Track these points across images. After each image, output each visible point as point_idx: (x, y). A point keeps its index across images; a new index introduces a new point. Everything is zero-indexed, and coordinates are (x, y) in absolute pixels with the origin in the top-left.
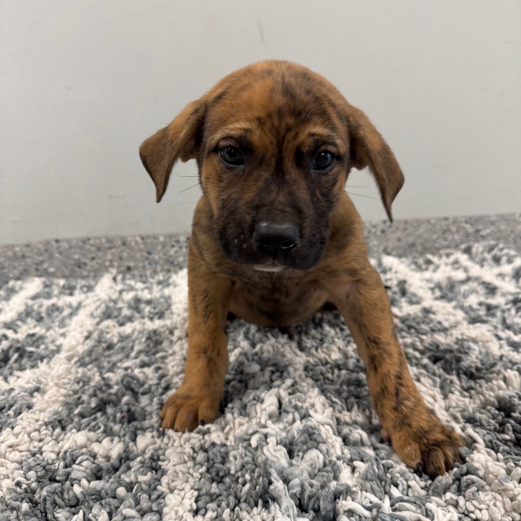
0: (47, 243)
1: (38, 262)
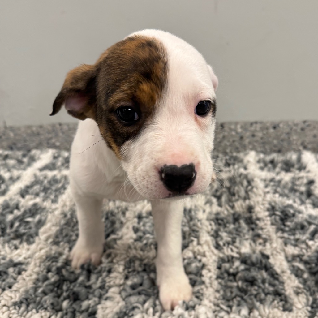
0: (54, 125)
1: (48, 138)
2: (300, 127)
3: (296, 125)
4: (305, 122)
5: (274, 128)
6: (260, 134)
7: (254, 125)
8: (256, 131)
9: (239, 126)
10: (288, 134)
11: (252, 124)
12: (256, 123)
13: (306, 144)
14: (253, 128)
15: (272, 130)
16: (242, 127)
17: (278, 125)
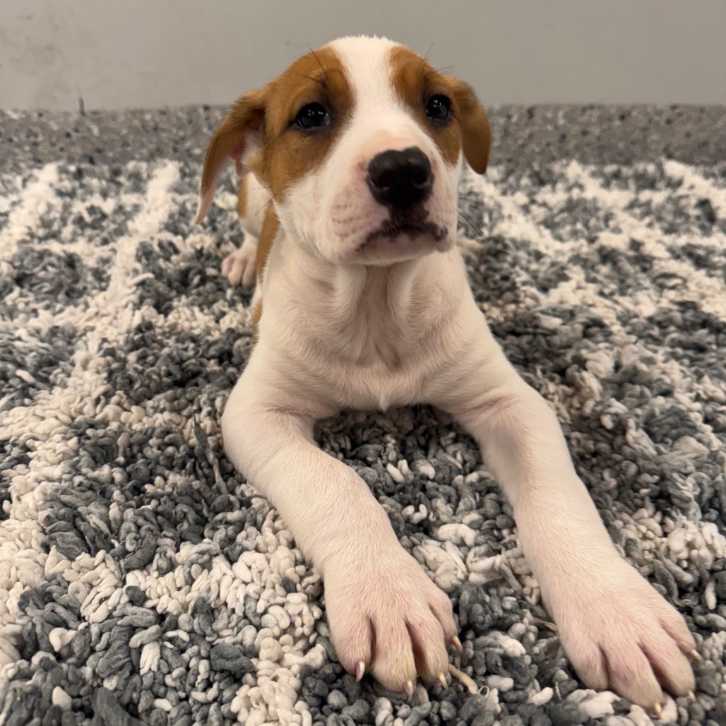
0: (192, 110)
1: (177, 138)
2: (665, 116)
3: (659, 113)
4: (674, 107)
5: (622, 118)
6: (596, 131)
7: (589, 112)
8: (589, 123)
9: (561, 114)
10: (645, 129)
11: (584, 109)
12: (592, 107)
13: (672, 149)
14: (585, 119)
15: (617, 123)
16: (565, 116)
17: (629, 113)
